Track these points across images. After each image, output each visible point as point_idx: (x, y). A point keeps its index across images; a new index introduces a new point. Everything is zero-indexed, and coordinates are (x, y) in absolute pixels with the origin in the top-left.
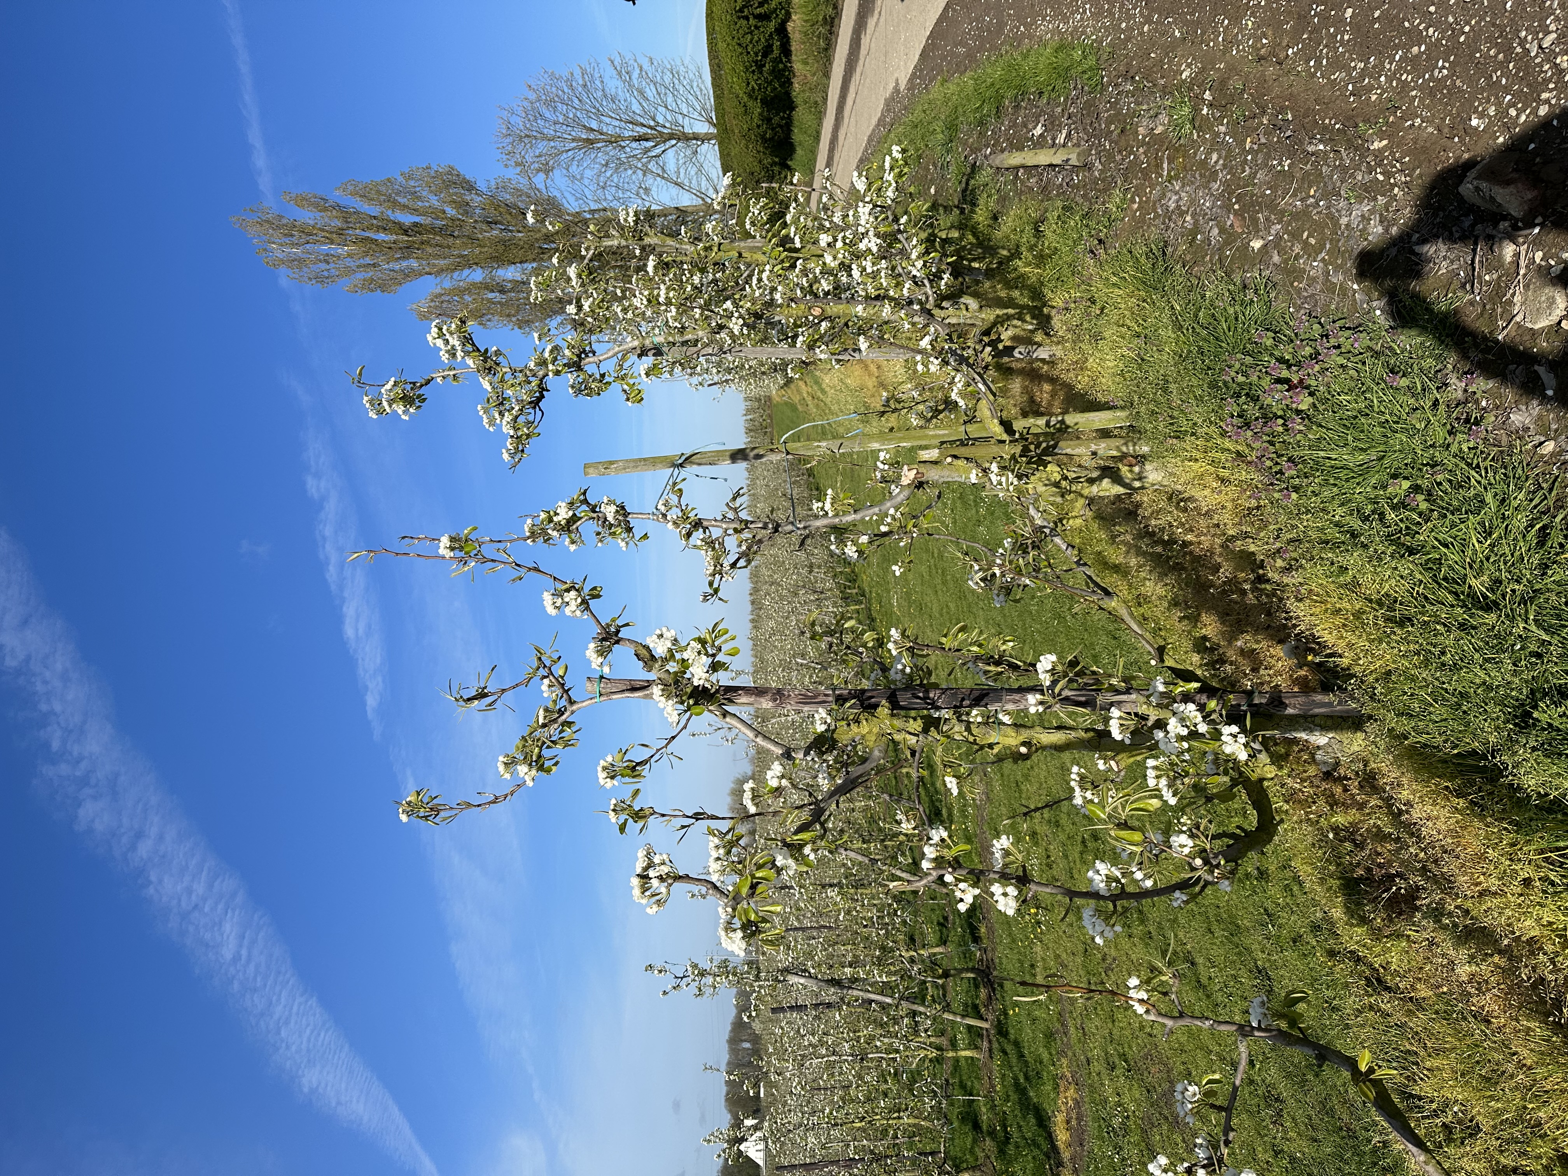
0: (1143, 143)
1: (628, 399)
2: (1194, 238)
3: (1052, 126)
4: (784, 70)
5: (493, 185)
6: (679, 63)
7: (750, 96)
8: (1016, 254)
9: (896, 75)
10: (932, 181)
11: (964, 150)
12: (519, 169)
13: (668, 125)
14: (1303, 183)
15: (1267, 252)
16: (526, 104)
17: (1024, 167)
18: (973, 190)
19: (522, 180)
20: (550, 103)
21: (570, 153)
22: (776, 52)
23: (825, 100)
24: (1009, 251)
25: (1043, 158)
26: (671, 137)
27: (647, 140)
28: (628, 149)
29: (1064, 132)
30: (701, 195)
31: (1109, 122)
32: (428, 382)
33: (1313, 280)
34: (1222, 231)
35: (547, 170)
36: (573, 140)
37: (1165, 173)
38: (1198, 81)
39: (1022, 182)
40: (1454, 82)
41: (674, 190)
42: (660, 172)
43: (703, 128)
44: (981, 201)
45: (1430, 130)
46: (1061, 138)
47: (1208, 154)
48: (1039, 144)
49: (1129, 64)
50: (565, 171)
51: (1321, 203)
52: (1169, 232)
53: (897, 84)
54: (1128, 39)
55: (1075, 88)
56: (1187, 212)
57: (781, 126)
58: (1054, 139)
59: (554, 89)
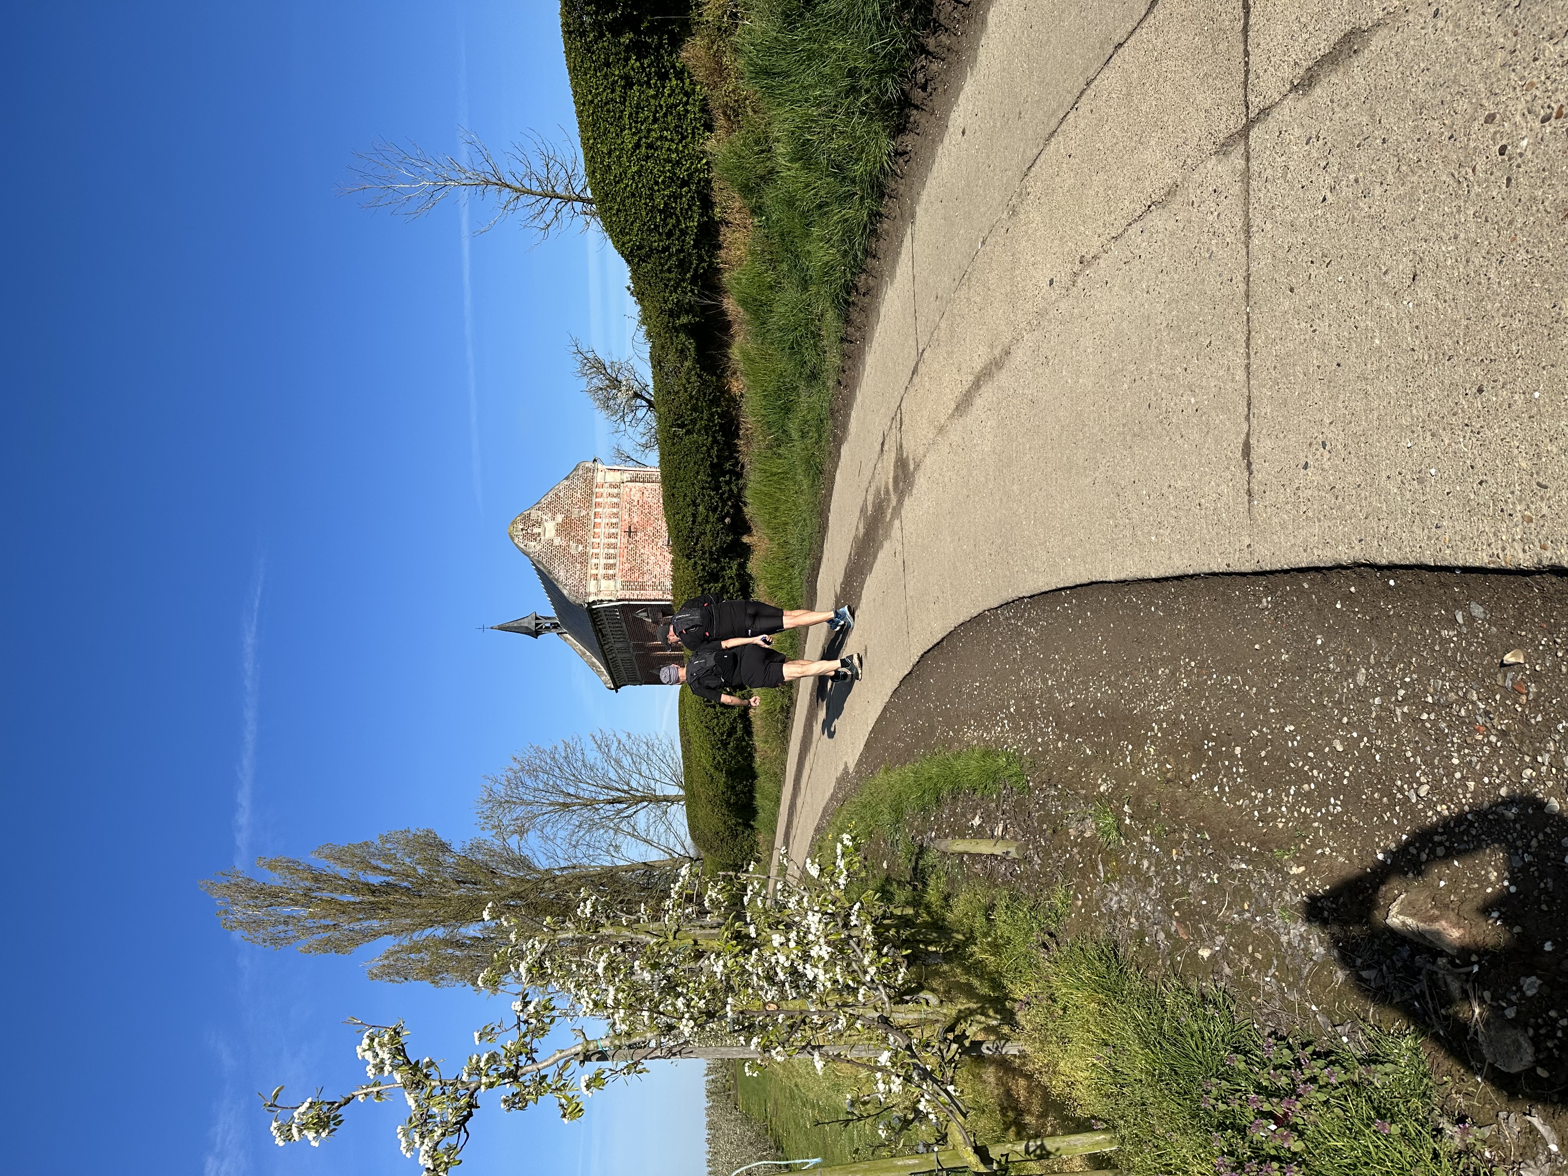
0: (1075, 844)
1: (564, 1116)
2: (1142, 940)
3: (989, 818)
4: (746, 747)
5: (468, 845)
6: (653, 737)
7: (716, 768)
8: (971, 939)
9: (845, 759)
10: (884, 857)
11: (911, 831)
12: (495, 831)
13: (640, 789)
14: (1235, 897)
15: (1217, 962)
16: (510, 773)
17: (969, 854)
18: (922, 870)
19: (496, 842)
20: (533, 772)
21: (546, 816)
22: (739, 733)
23: (784, 771)
24: (964, 935)
25: (985, 848)
26: (643, 799)
27: (620, 802)
28: (602, 811)
29: (1001, 826)
30: (669, 851)
31: (1040, 823)
32: (348, 1101)
33: (1269, 998)
34: (1168, 936)
35: (522, 832)
36: (550, 805)
37: (1102, 875)
38: (1115, 795)
39: (968, 869)
40: (1350, 818)
41: (643, 847)
42: (630, 830)
43: (674, 791)
44: (932, 882)
45: (1341, 859)
46: (998, 832)
47: (1139, 860)
48: (979, 834)
49: (1050, 774)
50: (539, 833)
51: (1258, 919)
52: (1117, 931)
53: (846, 767)
54: (1046, 752)
55: (1005, 788)
56: (1131, 914)
57: (744, 793)
58: (992, 831)
59: (538, 761)
